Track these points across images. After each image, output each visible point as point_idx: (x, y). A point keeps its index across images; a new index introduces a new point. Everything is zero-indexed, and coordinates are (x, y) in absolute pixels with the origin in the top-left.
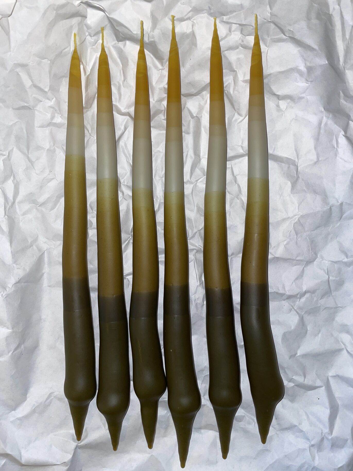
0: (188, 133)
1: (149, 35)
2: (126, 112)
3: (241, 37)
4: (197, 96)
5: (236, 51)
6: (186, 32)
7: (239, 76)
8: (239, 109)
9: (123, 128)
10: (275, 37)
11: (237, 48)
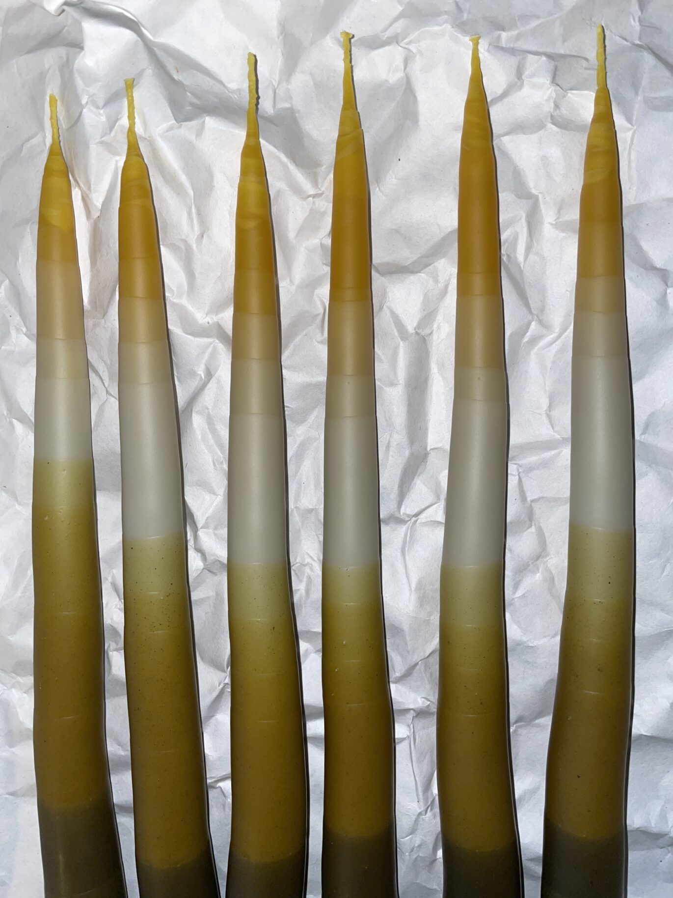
0: (392, 384)
1: (275, 93)
2: (211, 322)
3: (551, 93)
4: (420, 274)
5: (535, 137)
6: (386, 81)
7: (543, 211)
8: (542, 309)
9: (201, 371)
10: (658, 95)
11: (539, 126)
